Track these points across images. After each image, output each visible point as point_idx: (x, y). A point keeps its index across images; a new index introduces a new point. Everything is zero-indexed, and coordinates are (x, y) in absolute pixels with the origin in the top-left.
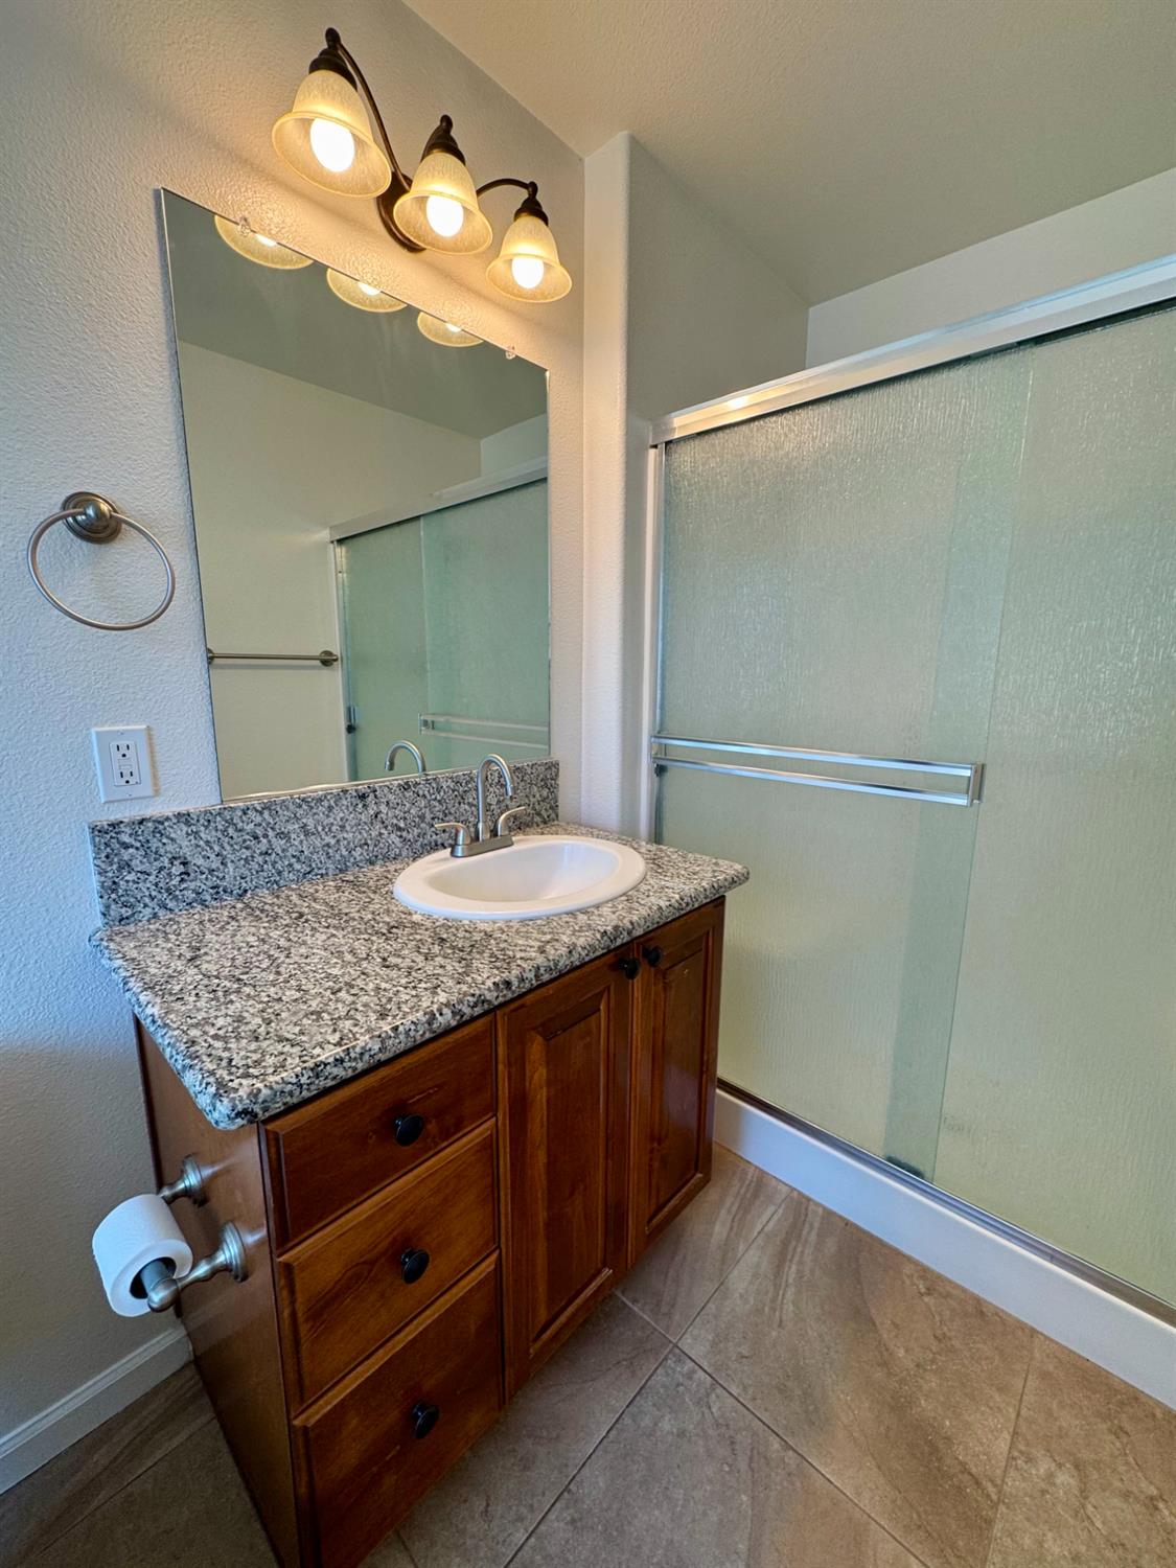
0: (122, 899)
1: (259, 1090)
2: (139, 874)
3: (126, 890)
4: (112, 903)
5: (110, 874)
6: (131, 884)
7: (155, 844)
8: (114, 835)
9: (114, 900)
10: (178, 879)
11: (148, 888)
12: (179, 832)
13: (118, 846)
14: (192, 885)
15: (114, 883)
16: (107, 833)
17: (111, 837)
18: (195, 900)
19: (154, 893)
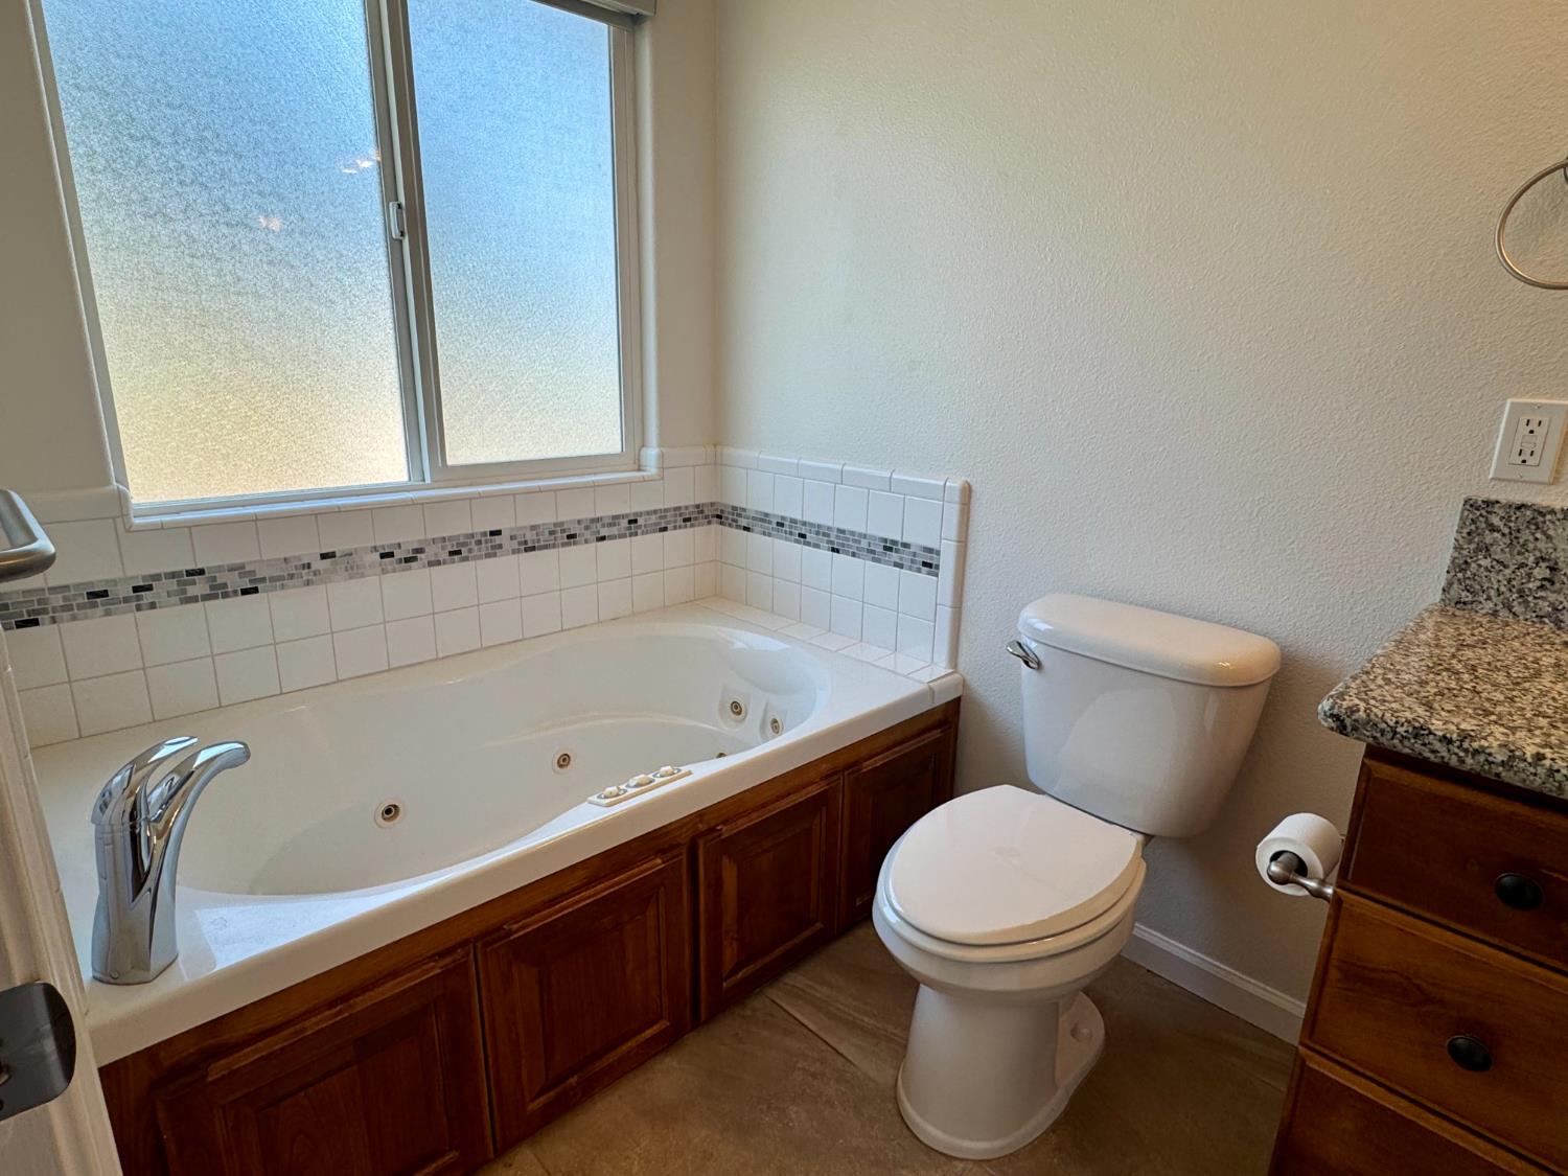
0: (1467, 582)
1: (1358, 711)
2: (1494, 563)
3: (1475, 575)
4: (1456, 582)
5: (1465, 552)
6: (1482, 570)
7: (1525, 535)
8: (1485, 514)
9: (1459, 580)
10: (1538, 584)
11: (1499, 581)
12: (1560, 531)
13: (1484, 525)
14: (1552, 597)
15: (1466, 562)
16: (1478, 510)
17: (1481, 515)
18: (1548, 616)
19: (1503, 589)
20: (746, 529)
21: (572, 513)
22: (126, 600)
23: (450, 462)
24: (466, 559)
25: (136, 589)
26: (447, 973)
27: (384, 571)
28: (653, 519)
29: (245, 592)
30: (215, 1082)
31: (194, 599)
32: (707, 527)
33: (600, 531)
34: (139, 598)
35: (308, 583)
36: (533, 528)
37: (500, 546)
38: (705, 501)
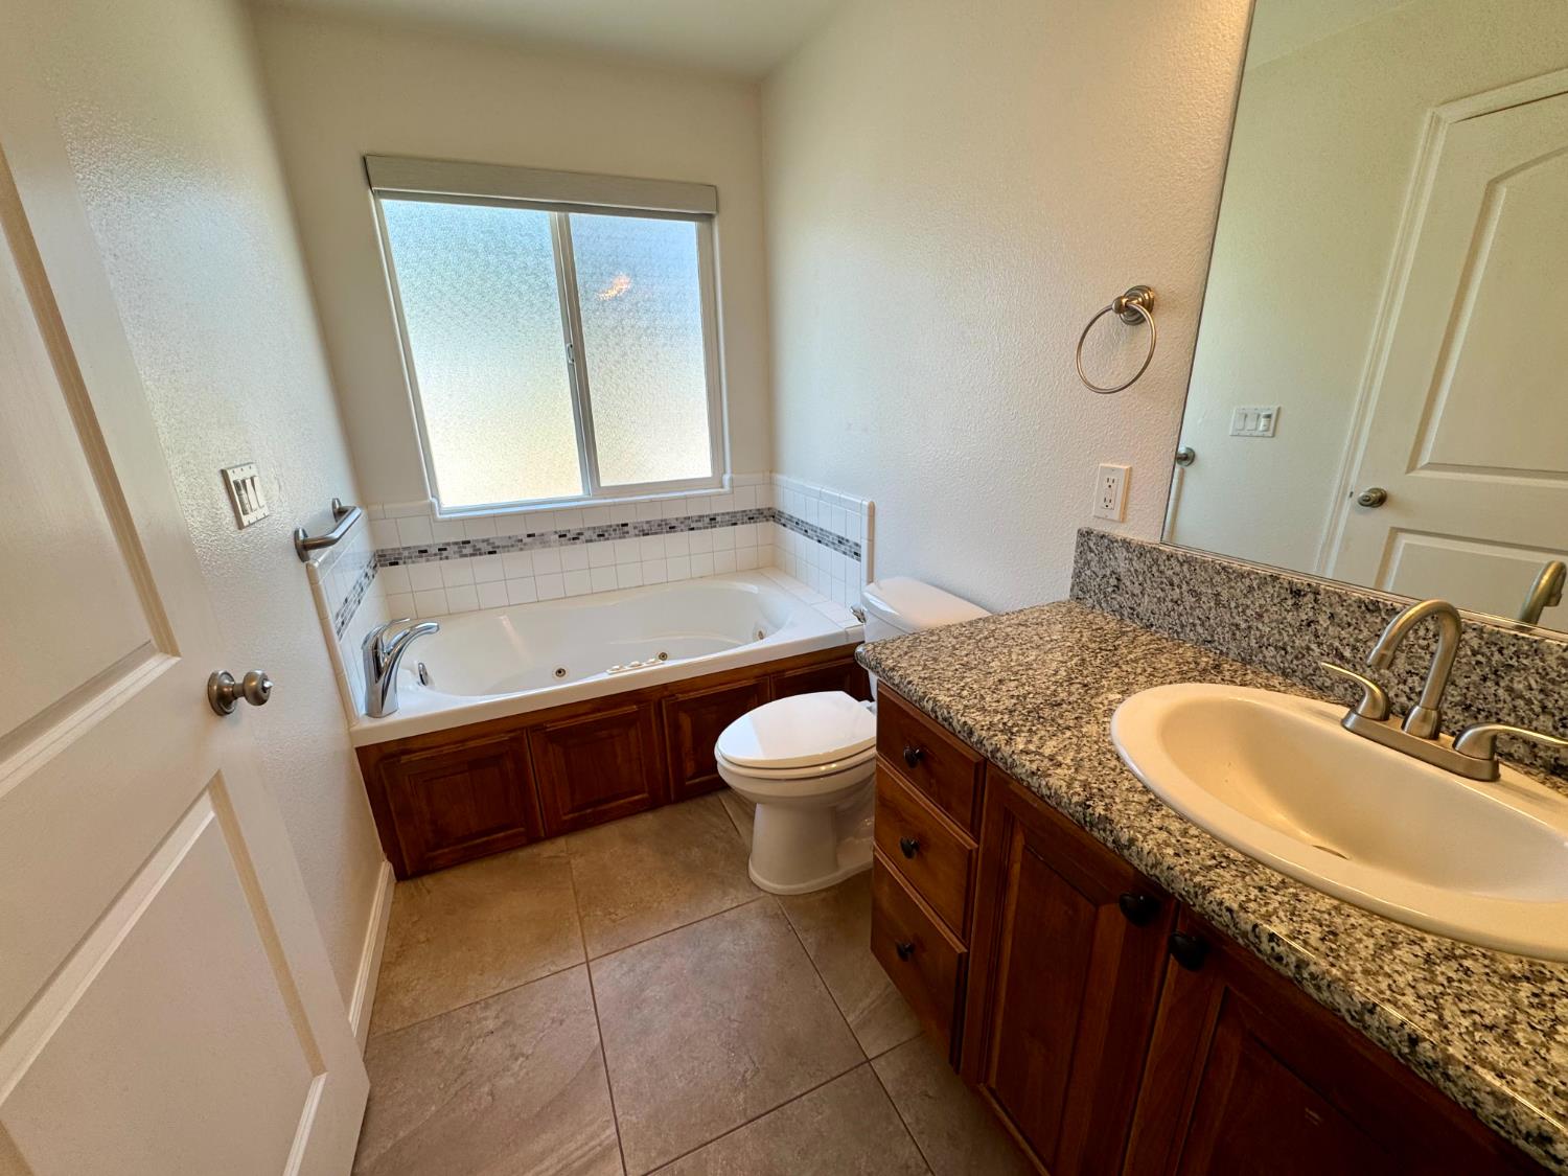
0: (1081, 585)
3: (1084, 580)
5: (1079, 565)
6: (1087, 577)
7: (1105, 556)
8: (1087, 540)
9: (1077, 583)
11: (1095, 586)
13: (1087, 548)
15: (1080, 572)
16: (1084, 537)
17: (1085, 541)
19: (1097, 591)
20: (784, 525)
21: (671, 515)
22: (435, 555)
23: (602, 485)
24: (608, 539)
25: (439, 550)
26: (512, 740)
27: (561, 545)
28: (727, 518)
29: (490, 553)
30: (405, 764)
31: (466, 556)
32: (765, 523)
33: (691, 524)
34: (441, 554)
35: (521, 549)
36: (648, 522)
37: (628, 533)
38: (764, 507)
